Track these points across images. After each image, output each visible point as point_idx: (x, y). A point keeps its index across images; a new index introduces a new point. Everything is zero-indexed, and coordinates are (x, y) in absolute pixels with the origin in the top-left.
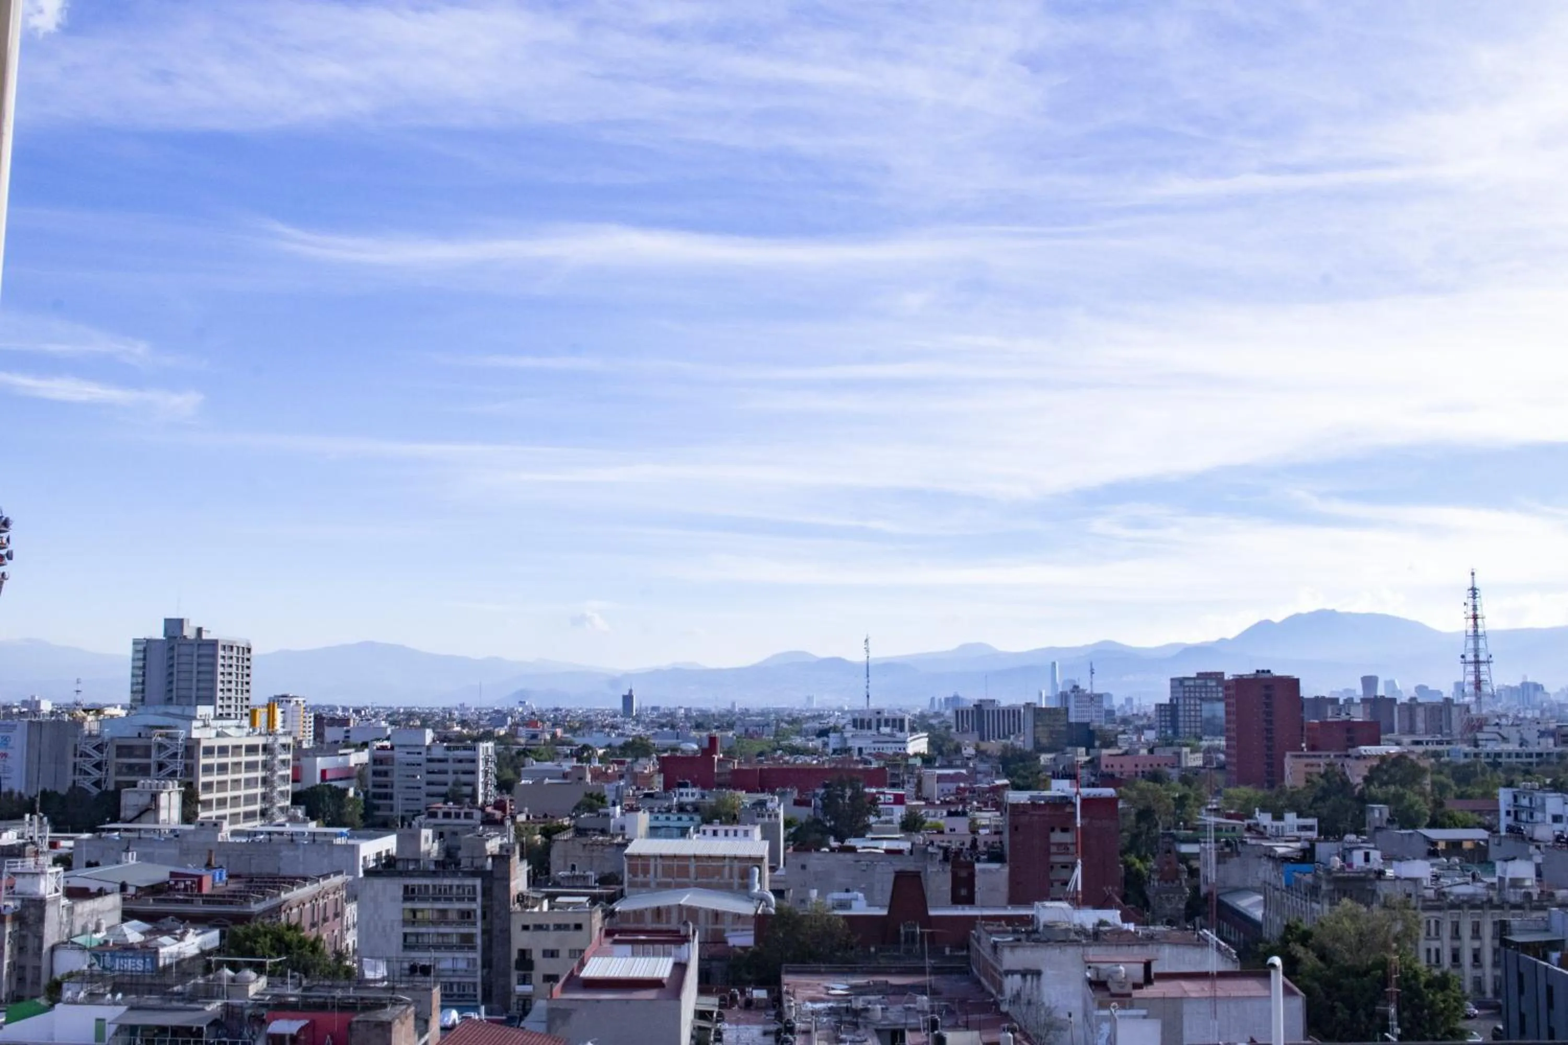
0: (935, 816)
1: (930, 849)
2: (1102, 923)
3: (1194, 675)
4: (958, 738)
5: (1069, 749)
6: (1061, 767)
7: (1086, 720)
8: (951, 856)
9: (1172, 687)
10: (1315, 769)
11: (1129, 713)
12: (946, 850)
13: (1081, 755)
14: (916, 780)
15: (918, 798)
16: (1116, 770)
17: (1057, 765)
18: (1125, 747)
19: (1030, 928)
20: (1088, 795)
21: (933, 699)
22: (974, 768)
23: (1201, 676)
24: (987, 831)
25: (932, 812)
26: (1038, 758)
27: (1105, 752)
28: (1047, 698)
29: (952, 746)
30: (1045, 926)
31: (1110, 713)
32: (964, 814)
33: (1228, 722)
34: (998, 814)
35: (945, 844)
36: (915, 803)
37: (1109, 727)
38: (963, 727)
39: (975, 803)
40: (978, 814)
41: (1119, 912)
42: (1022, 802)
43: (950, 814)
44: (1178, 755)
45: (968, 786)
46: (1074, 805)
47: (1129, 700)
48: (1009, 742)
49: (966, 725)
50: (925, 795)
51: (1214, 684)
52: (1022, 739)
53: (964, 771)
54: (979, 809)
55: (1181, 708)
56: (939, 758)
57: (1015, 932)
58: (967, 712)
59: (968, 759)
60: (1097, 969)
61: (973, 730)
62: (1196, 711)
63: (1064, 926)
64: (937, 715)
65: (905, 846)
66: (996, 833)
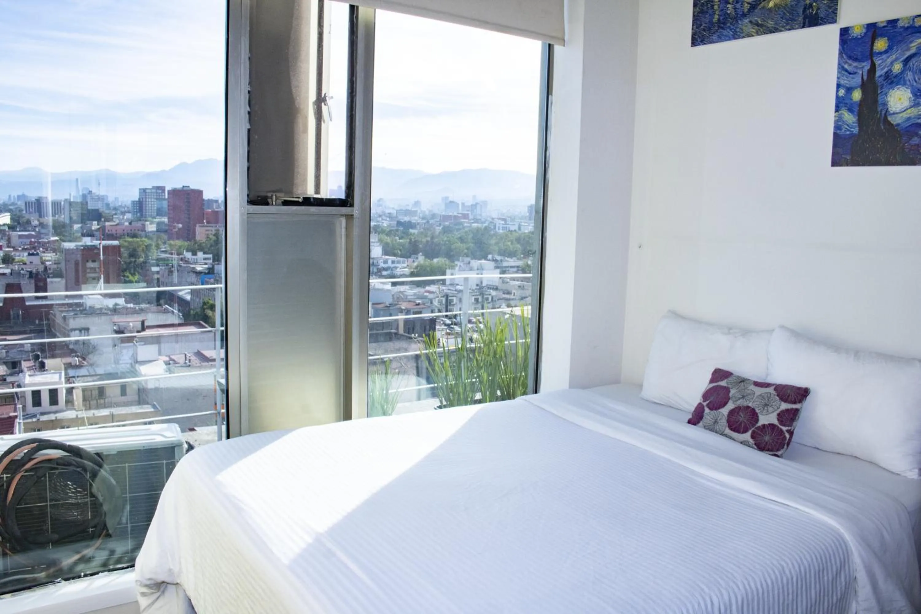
0: (19, 256)
1: (22, 272)
2: (116, 304)
3: (151, 187)
4: (27, 216)
5: (88, 222)
6: (85, 231)
7: (97, 208)
9: (140, 193)
10: (210, 232)
11: (117, 205)
12: (31, 272)
13: (95, 226)
14: (6, 238)
15: (8, 247)
16: (114, 232)
17: (83, 230)
18: (117, 222)
19: (81, 308)
21: (10, 196)
22: (39, 231)
23: (154, 188)
24: (50, 263)
25: (18, 254)
26: (71, 227)
27: (107, 224)
28: (74, 197)
29: (24, 220)
30: (90, 307)
31: (108, 205)
32: (38, 254)
33: (169, 210)
34: (54, 254)
35: (29, 270)
36: (7, 249)
37: (107, 211)
38: (29, 210)
39: (41, 249)
40: (43, 254)
41: (123, 299)
43: (30, 254)
44: (144, 225)
45: (36, 240)
47: (116, 199)
48: (56, 218)
49: (31, 210)
50: (12, 245)
51: (160, 191)
52: (63, 216)
53: (33, 233)
54: (44, 252)
55: (144, 203)
56: (18, 226)
57: (73, 310)
58: (32, 203)
59: (35, 227)
60: (118, 325)
61: (35, 212)
62: (151, 204)
63: (99, 307)
64: (13, 204)
65: (8, 271)
66: (55, 264)
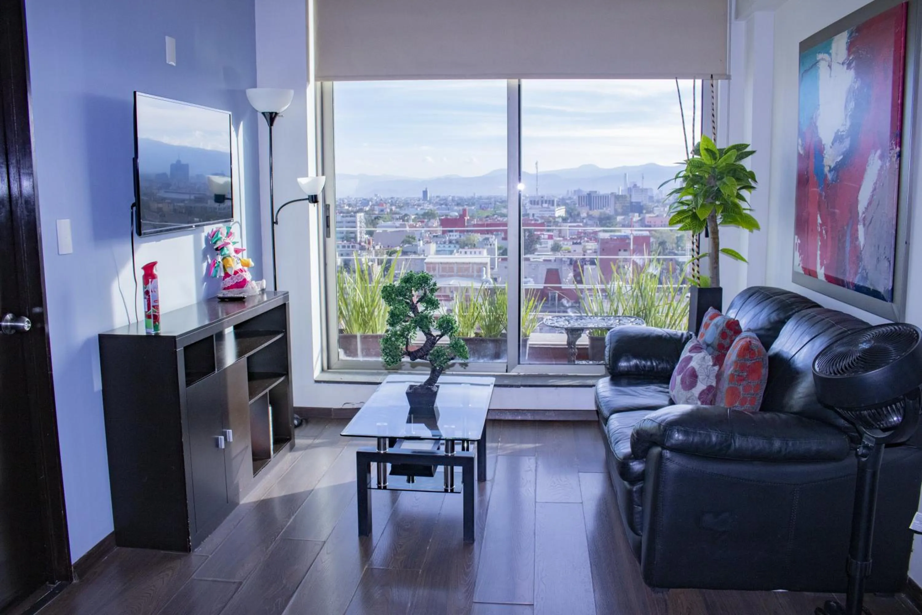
8: (573, 263)
20: (637, 234)
42: (606, 238)
46: (630, 239)
